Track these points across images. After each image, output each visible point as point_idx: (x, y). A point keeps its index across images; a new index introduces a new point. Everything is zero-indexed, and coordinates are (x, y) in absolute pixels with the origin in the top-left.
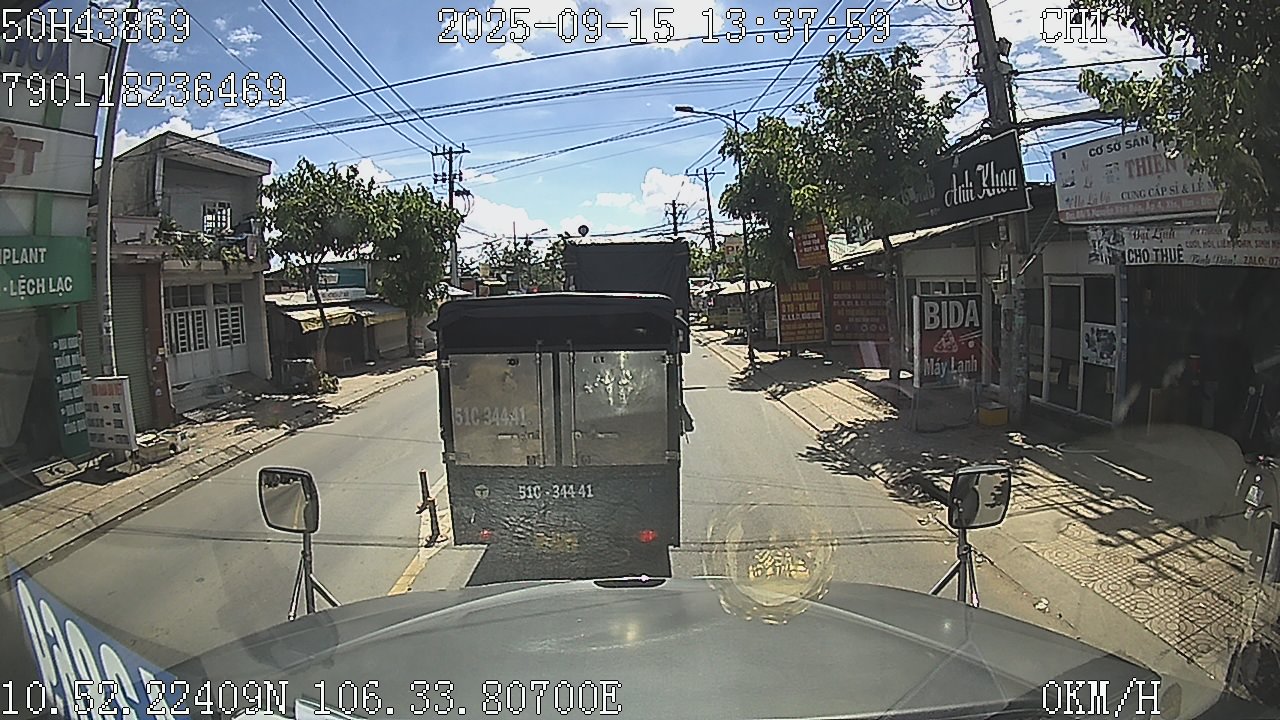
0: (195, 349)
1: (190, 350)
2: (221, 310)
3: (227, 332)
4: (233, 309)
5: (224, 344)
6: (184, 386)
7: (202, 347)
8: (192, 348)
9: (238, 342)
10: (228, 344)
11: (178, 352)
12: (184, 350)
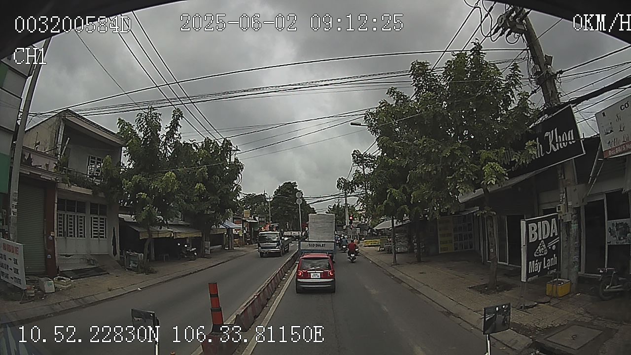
0: (78, 237)
1: (74, 236)
2: (94, 218)
3: (97, 231)
4: (101, 219)
5: (94, 237)
6: (70, 256)
7: (81, 236)
8: (76, 236)
9: (103, 237)
10: (97, 237)
11: (68, 236)
12: (71, 236)
